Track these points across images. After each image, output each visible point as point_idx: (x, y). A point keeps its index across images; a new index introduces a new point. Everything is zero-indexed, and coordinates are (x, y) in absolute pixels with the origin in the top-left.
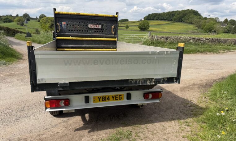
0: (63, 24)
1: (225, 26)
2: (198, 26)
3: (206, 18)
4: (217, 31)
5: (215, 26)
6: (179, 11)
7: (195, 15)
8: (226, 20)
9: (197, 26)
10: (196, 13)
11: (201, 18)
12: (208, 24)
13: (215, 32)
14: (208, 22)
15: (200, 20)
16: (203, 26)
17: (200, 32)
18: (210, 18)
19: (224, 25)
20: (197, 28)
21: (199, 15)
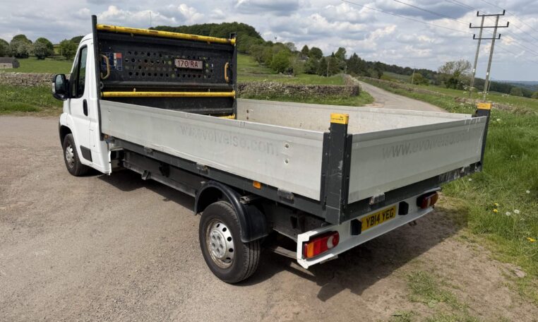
1: (304, 61)
2: (259, 58)
3: (270, 44)
4: (294, 71)
5: (289, 59)
6: (217, 25)
7: (250, 35)
8: (306, 48)
9: (257, 60)
10: (250, 31)
11: (262, 43)
12: (277, 55)
13: (291, 71)
14: (276, 52)
15: (261, 46)
16: (268, 59)
17: (264, 72)
18: (278, 44)
19: (304, 59)
20: (257, 63)
21: (257, 36)
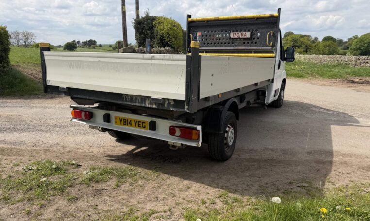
0: (198, 35)
